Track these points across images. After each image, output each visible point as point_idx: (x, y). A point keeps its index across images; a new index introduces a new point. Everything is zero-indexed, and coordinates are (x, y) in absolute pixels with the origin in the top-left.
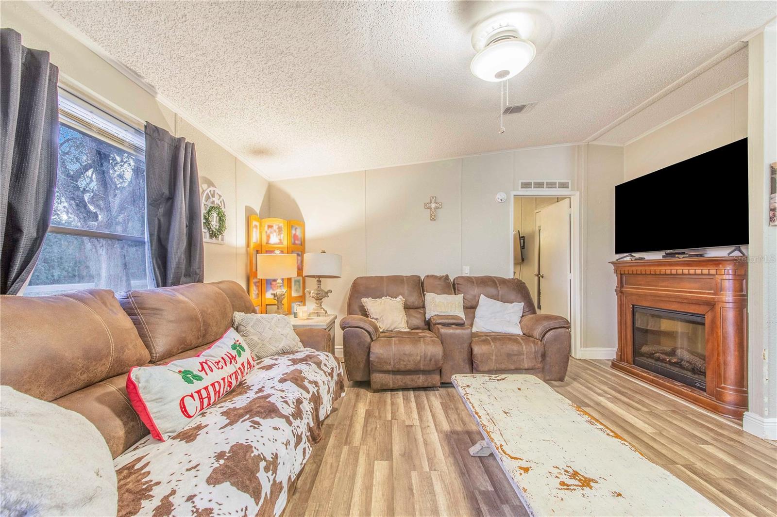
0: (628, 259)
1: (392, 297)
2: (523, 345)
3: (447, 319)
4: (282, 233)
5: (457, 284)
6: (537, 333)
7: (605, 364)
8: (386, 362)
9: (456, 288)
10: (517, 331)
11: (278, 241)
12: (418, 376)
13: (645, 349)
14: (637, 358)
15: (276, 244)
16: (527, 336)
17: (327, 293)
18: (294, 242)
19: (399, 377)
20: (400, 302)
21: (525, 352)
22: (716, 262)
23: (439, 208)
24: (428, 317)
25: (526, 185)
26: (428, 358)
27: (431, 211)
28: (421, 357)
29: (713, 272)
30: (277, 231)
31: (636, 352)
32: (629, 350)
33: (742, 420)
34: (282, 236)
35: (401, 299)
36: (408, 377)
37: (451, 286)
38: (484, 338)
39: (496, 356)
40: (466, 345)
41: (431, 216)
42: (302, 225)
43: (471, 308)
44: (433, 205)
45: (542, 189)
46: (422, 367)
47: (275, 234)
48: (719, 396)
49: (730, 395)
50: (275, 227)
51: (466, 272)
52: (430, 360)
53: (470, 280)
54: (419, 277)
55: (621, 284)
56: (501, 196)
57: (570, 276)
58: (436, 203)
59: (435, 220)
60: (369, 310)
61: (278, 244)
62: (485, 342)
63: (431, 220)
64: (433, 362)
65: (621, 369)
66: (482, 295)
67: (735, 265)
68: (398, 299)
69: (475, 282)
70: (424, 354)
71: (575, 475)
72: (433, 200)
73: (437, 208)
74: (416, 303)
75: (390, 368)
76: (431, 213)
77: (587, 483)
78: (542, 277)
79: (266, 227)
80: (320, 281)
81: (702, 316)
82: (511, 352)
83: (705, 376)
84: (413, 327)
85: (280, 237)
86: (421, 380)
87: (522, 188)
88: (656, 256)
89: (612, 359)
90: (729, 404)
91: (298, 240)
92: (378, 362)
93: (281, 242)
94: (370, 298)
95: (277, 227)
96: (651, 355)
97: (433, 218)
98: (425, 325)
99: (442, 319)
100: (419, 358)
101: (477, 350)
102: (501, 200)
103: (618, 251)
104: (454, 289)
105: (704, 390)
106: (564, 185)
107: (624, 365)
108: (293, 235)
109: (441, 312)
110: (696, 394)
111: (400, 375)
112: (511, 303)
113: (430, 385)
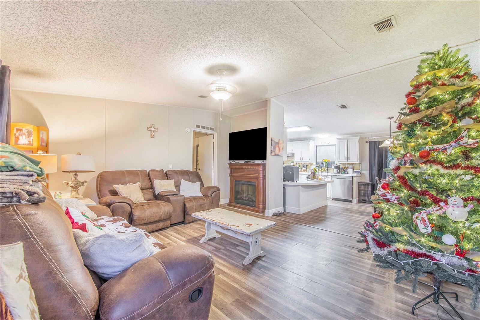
0: (234, 163)
1: (133, 183)
2: (206, 200)
3: (170, 192)
4: (31, 136)
5: (169, 174)
6: (209, 194)
7: (225, 205)
8: (143, 219)
9: (168, 177)
10: (200, 195)
11: (27, 142)
12: (159, 223)
13: (238, 196)
14: (236, 201)
15: (25, 145)
16: (205, 196)
17: (83, 183)
18: (42, 144)
19: (149, 226)
20: (138, 186)
21: (206, 203)
22: (259, 165)
23: (156, 131)
24: (157, 193)
25: (198, 126)
26: (166, 213)
27: (151, 132)
28: (162, 212)
29: (258, 168)
30: (27, 134)
31: (236, 198)
32: (233, 198)
33: (264, 213)
34: (31, 138)
35: (139, 184)
36: (155, 225)
37: (166, 175)
38: (189, 199)
39: (196, 206)
40: (182, 204)
41: (151, 135)
42: (47, 130)
43: (177, 186)
44: (153, 129)
45: (199, 128)
46: (163, 218)
47: (24, 137)
48: (259, 208)
49: (261, 206)
50: (24, 131)
51: (171, 168)
52: (167, 213)
53: (175, 172)
54: (146, 171)
55: (231, 172)
56: (187, 130)
57: (213, 169)
58: (154, 128)
59: (153, 138)
60: (121, 192)
61: (28, 145)
62: (191, 201)
63: (151, 137)
64: (168, 214)
65: (232, 206)
66: (182, 179)
67: (263, 166)
68: (137, 184)
69: (178, 173)
70: (164, 211)
71: (248, 224)
72: (153, 126)
73: (154, 131)
74: (147, 186)
75: (145, 222)
76: (151, 133)
77: (251, 225)
78: (199, 169)
79: (15, 130)
80: (77, 175)
81: (255, 182)
82: (201, 204)
83: (255, 202)
84: (148, 200)
85: (30, 140)
86: (160, 225)
87: (196, 127)
88: (242, 162)
89: (227, 203)
90: (261, 209)
91: (44, 142)
92: (138, 220)
93: (30, 144)
94: (120, 185)
95: (26, 131)
96: (240, 199)
97: (152, 136)
98: (154, 198)
99: (167, 193)
100: (161, 213)
101: (187, 205)
102: (188, 132)
103: (230, 159)
104: (167, 177)
105: (255, 207)
106: (212, 129)
107: (232, 204)
108: (40, 138)
109: (165, 189)
110: (253, 208)
111: (149, 225)
112: (196, 182)
113: (166, 227)
